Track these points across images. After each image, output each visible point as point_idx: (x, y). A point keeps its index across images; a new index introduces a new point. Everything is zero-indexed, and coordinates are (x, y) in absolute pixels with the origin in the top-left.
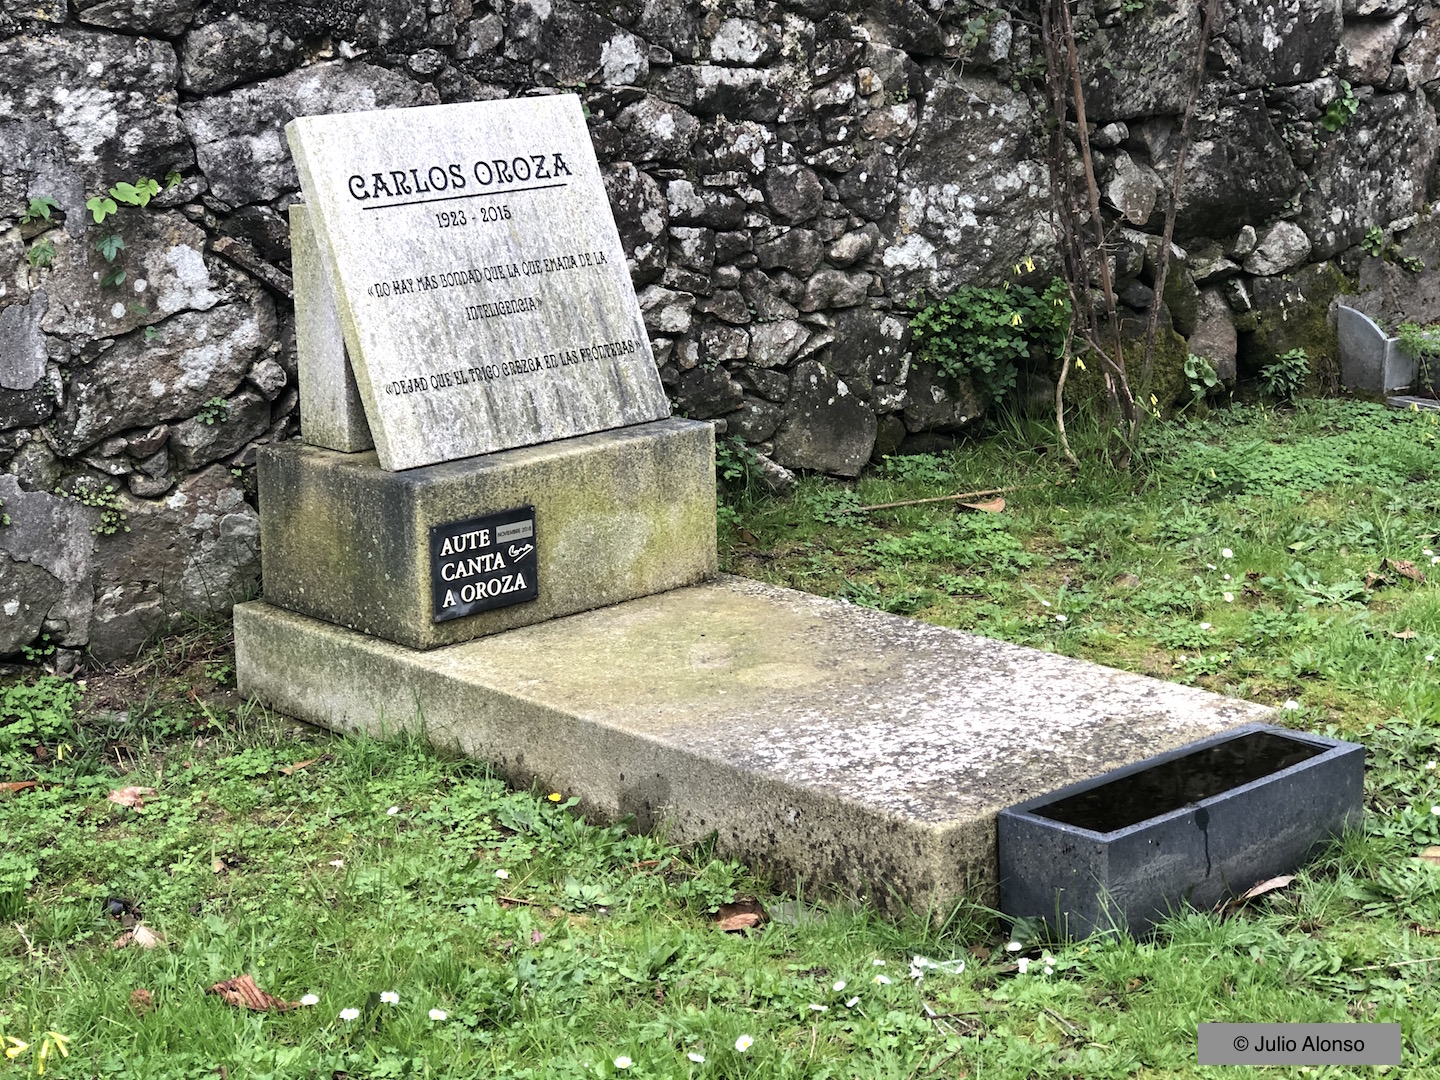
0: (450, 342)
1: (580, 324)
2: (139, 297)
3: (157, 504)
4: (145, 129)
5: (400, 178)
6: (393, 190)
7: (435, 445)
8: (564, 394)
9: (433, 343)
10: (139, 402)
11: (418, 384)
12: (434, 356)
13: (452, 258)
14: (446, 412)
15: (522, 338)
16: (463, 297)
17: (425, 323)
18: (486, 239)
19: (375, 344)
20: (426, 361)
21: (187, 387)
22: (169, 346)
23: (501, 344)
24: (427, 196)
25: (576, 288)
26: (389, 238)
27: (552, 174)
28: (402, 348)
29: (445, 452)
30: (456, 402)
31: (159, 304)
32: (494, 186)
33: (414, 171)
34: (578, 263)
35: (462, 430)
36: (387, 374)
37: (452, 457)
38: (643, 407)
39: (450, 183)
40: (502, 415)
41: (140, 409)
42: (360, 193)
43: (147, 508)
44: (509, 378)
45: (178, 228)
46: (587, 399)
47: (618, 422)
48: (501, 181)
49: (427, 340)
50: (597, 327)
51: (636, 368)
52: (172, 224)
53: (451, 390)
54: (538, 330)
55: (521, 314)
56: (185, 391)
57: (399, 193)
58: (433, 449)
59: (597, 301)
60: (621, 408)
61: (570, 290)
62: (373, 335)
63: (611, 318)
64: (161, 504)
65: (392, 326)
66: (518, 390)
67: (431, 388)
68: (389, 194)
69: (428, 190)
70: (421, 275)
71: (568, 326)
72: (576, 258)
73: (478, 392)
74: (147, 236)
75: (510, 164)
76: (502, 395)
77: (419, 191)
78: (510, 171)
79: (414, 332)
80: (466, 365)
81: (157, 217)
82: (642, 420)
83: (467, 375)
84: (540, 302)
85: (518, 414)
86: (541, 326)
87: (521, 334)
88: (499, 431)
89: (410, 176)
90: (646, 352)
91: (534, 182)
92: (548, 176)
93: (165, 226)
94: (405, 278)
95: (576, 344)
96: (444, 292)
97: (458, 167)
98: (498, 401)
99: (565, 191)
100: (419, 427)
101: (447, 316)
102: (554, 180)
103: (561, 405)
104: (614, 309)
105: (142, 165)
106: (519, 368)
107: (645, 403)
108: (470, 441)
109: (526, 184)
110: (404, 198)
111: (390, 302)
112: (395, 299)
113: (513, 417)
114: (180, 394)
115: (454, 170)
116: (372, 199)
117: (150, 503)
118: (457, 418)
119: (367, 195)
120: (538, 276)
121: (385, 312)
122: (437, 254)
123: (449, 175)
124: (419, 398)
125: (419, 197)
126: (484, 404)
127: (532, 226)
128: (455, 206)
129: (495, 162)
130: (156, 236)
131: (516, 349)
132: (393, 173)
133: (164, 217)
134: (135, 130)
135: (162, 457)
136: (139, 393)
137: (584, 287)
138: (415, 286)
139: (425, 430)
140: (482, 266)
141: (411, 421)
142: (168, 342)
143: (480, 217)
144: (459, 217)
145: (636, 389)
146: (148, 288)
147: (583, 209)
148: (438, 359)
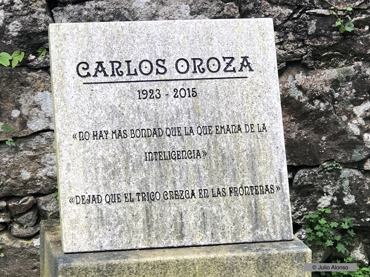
0: (126, 174)
1: (234, 171)
2: (15, 120)
3: (25, 242)
4: (22, 22)
5: (117, 65)
6: (109, 73)
7: (97, 240)
8: (208, 216)
9: (113, 173)
10: (13, 182)
11: (95, 199)
12: (112, 182)
13: (143, 119)
14: (111, 219)
15: (184, 176)
16: (144, 146)
17: (110, 160)
18: (173, 109)
19: (69, 170)
20: (105, 185)
21: (46, 176)
22: (35, 150)
23: (166, 179)
24: (135, 78)
25: (237, 147)
26: (98, 103)
27: (237, 70)
28: (88, 174)
29: (104, 245)
30: (121, 213)
31: (28, 125)
32: (189, 75)
33: (128, 62)
34: (243, 130)
35: (121, 232)
36: (73, 190)
37: (108, 248)
38: (271, 231)
39: (154, 71)
40: (155, 225)
41: (13, 186)
42: (84, 73)
43: (18, 244)
44: (167, 201)
45: (44, 81)
46: (227, 221)
47: (248, 238)
48: (195, 72)
49: (110, 171)
50: (248, 173)
51: (273, 204)
52: (40, 78)
53: (119, 205)
54: (199, 172)
55: (188, 160)
56: (44, 178)
57: (113, 75)
58: (95, 242)
59: (252, 156)
60: (253, 230)
61: (232, 147)
62: (69, 164)
63: (261, 169)
64: (29, 242)
65: (85, 160)
66: (173, 210)
67: (104, 202)
68: (106, 75)
69: (136, 74)
70: (115, 128)
71: (224, 172)
72: (243, 127)
73: (140, 209)
74: (22, 84)
75: (205, 62)
76: (158, 212)
77: (129, 74)
78: (204, 65)
79: (100, 165)
80: (135, 190)
81: (30, 74)
82: (269, 239)
83: (134, 196)
84: (205, 154)
85: (168, 226)
86: (202, 169)
87: (184, 173)
88: (149, 235)
89: (124, 65)
90: (284, 194)
91: (221, 74)
92: (234, 70)
93: (35, 80)
94: (104, 129)
95: (228, 183)
96: (131, 141)
97: (164, 61)
98: (155, 217)
99: (245, 82)
100: (88, 227)
101: (129, 157)
102: (238, 74)
103: (204, 223)
104: (264, 163)
105: (21, 43)
106: (176, 195)
107: (274, 228)
108: (125, 239)
109: (214, 75)
110: (117, 78)
111: (88, 144)
112: (92, 143)
113: (164, 228)
114: (41, 179)
115: (160, 63)
116: (92, 78)
117: (21, 241)
118: (119, 223)
119: (89, 75)
120: (209, 136)
121: (82, 150)
122: (131, 116)
123: (155, 66)
124: (93, 208)
125: (128, 78)
126: (143, 216)
127: (213, 103)
128: (155, 86)
129: (194, 60)
130: (29, 85)
131: (178, 183)
132: (112, 62)
133: (34, 74)
134: (16, 22)
135: (30, 215)
136: (13, 176)
137: (243, 146)
138: (109, 136)
139: (92, 229)
140: (165, 126)
141: (83, 221)
142: (34, 148)
143: (172, 94)
144: (156, 93)
145: (269, 218)
146: (21, 115)
147: (256, 94)
148: (115, 184)
